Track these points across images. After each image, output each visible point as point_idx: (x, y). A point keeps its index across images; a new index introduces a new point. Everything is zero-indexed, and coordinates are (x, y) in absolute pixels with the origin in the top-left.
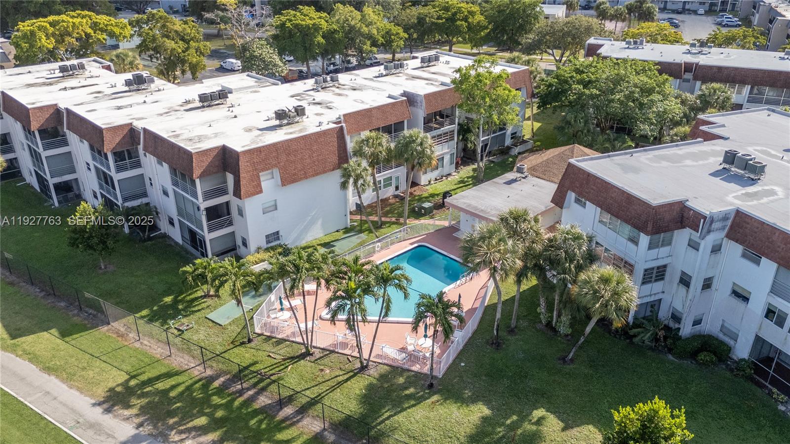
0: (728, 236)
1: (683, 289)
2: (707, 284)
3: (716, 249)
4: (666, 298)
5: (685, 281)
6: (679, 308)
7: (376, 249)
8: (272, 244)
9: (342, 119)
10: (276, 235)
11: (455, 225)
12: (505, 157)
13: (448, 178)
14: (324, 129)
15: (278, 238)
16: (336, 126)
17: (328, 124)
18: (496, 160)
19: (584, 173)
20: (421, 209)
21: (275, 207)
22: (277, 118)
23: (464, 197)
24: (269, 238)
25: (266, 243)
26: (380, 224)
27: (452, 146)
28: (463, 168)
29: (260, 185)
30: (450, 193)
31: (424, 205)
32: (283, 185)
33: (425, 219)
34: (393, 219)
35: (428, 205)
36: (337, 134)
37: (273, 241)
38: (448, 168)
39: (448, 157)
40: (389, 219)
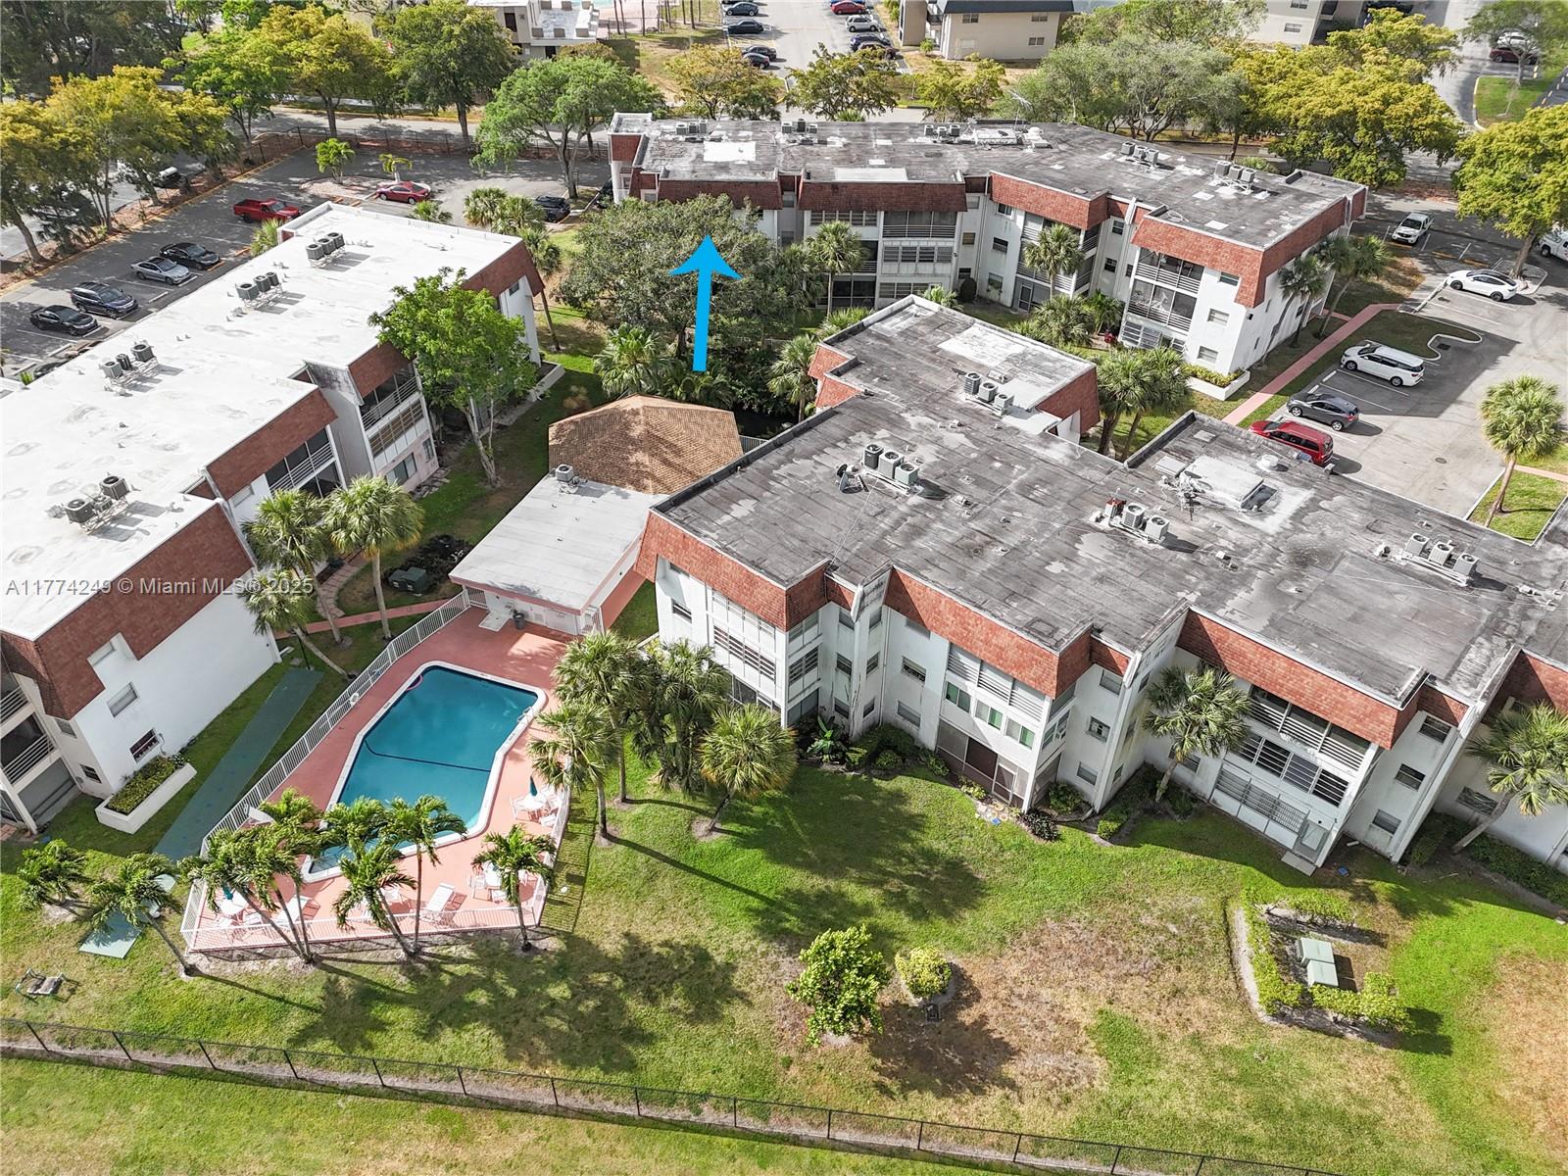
0: (885, 603)
1: (843, 677)
2: (873, 665)
3: (875, 622)
4: (825, 687)
5: (844, 666)
6: (844, 700)
7: (353, 704)
8: (148, 757)
9: (207, 475)
10: (149, 740)
11: (476, 603)
12: (521, 410)
13: (430, 487)
14: (183, 523)
15: (155, 740)
16: (205, 504)
17: (186, 500)
18: (507, 420)
19: (677, 532)
20: (404, 584)
21: (133, 695)
22: (72, 520)
23: (482, 560)
24: (138, 750)
25: (136, 757)
26: (337, 638)
27: (423, 428)
28: (453, 454)
29: (95, 678)
30: (448, 538)
31: (409, 578)
32: (139, 657)
33: (418, 601)
34: (361, 619)
35: (417, 574)
36: (213, 521)
37: (146, 748)
38: (426, 468)
39: (421, 451)
40: (350, 621)
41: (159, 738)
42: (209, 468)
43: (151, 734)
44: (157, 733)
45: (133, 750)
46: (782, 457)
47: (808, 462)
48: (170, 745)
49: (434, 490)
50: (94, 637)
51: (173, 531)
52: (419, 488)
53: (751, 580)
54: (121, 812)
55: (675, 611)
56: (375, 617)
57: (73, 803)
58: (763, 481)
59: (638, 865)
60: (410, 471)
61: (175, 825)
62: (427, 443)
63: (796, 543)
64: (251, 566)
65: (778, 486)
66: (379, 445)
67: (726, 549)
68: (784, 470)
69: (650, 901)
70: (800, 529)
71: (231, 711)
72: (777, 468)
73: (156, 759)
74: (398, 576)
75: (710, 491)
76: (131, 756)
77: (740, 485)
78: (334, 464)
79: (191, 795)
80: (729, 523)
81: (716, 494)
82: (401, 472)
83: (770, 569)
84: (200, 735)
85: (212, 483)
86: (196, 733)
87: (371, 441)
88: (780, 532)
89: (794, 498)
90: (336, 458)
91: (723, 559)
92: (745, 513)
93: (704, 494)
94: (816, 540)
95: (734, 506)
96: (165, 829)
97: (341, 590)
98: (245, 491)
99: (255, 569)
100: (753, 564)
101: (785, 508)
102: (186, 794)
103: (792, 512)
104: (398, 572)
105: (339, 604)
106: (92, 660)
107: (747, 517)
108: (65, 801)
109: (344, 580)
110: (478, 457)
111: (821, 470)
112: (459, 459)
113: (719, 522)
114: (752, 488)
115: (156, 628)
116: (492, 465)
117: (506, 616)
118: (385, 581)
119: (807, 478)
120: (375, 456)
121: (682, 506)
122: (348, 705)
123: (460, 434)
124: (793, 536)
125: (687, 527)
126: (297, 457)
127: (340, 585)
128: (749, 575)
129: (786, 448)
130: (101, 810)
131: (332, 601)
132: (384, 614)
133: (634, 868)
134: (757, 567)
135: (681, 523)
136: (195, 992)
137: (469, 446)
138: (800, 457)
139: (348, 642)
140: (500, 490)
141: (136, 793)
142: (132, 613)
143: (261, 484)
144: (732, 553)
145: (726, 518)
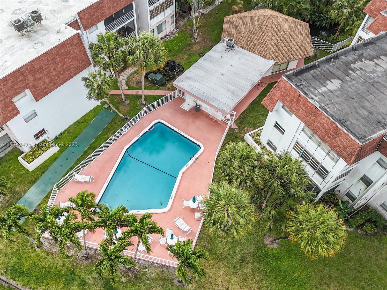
1: (362, 185)
6: (355, 194)
7: (124, 133)
8: (41, 139)
9: (78, 17)
10: (43, 132)
11: (181, 96)
12: (211, 8)
13: (170, 36)
14: (62, 40)
15: (45, 132)
16: (73, 32)
17: (66, 28)
18: (205, 12)
19: (295, 92)
20: (153, 80)
21: (35, 114)
22: (16, 30)
23: (188, 78)
24: (37, 136)
25: (36, 139)
26: (124, 99)
27: (172, 10)
28: (181, 23)
29: (15, 108)
30: (174, 62)
31: (155, 78)
32: (37, 100)
33: (158, 89)
34: (133, 92)
35: (159, 77)
36: (75, 41)
37: (41, 136)
38: (170, 28)
39: (169, 20)
40: (130, 92)
41: (46, 132)
42: (79, 14)
43: (43, 130)
44: (45, 130)
45: (35, 136)
46: (356, 57)
47: (371, 63)
48: (50, 135)
49: (172, 38)
50: (16, 90)
51: (57, 43)
52: (166, 36)
53: (337, 132)
54: (27, 162)
55: (275, 126)
56: (140, 92)
57: (12, 151)
58: (345, 70)
59: (237, 251)
60: (164, 28)
61: (47, 171)
62: (172, 17)
63: (366, 113)
64: (91, 64)
65: (354, 74)
66: (153, 14)
67: (323, 108)
68: (357, 65)
69: (240, 273)
70: (367, 104)
71: (78, 123)
72: (354, 63)
73: (45, 141)
74: (152, 76)
75: (315, 70)
76: (34, 138)
77: (332, 70)
78: (134, 20)
79: (56, 159)
80: (326, 92)
81: (318, 73)
82: (160, 28)
83: (350, 127)
84: (64, 131)
85: (79, 21)
86: (62, 130)
87: (150, 12)
88: (356, 104)
89: (363, 84)
90: (135, 18)
91: (321, 114)
92: (335, 88)
93: (312, 72)
94: (379, 114)
95: (328, 82)
96: (43, 173)
97: (128, 77)
98: (94, 28)
99: (92, 66)
100: (339, 121)
101: (359, 89)
102: (54, 158)
103: (363, 92)
104: (152, 74)
105: (127, 83)
106: (14, 100)
107: (336, 91)
108: (9, 150)
109: (130, 72)
110: (192, 27)
111: (379, 69)
112: (183, 26)
113: (320, 91)
114: (339, 73)
115: (45, 88)
116: (196, 31)
117: (193, 104)
118: (146, 76)
119: (372, 72)
120: (151, 19)
121: (300, 77)
122: (123, 133)
123: (185, 14)
124: (364, 108)
125: (302, 90)
126: (118, 15)
127: (128, 74)
128: (337, 129)
129: (359, 52)
130: (20, 158)
131: (124, 81)
132: (144, 92)
133: (234, 252)
134: (342, 124)
135: (298, 87)
136: (39, 257)
137: (188, 21)
138: (367, 59)
139: (128, 102)
140: (198, 43)
141: (33, 155)
142: (35, 80)
143: (101, 25)
144: (327, 112)
145: (324, 89)
